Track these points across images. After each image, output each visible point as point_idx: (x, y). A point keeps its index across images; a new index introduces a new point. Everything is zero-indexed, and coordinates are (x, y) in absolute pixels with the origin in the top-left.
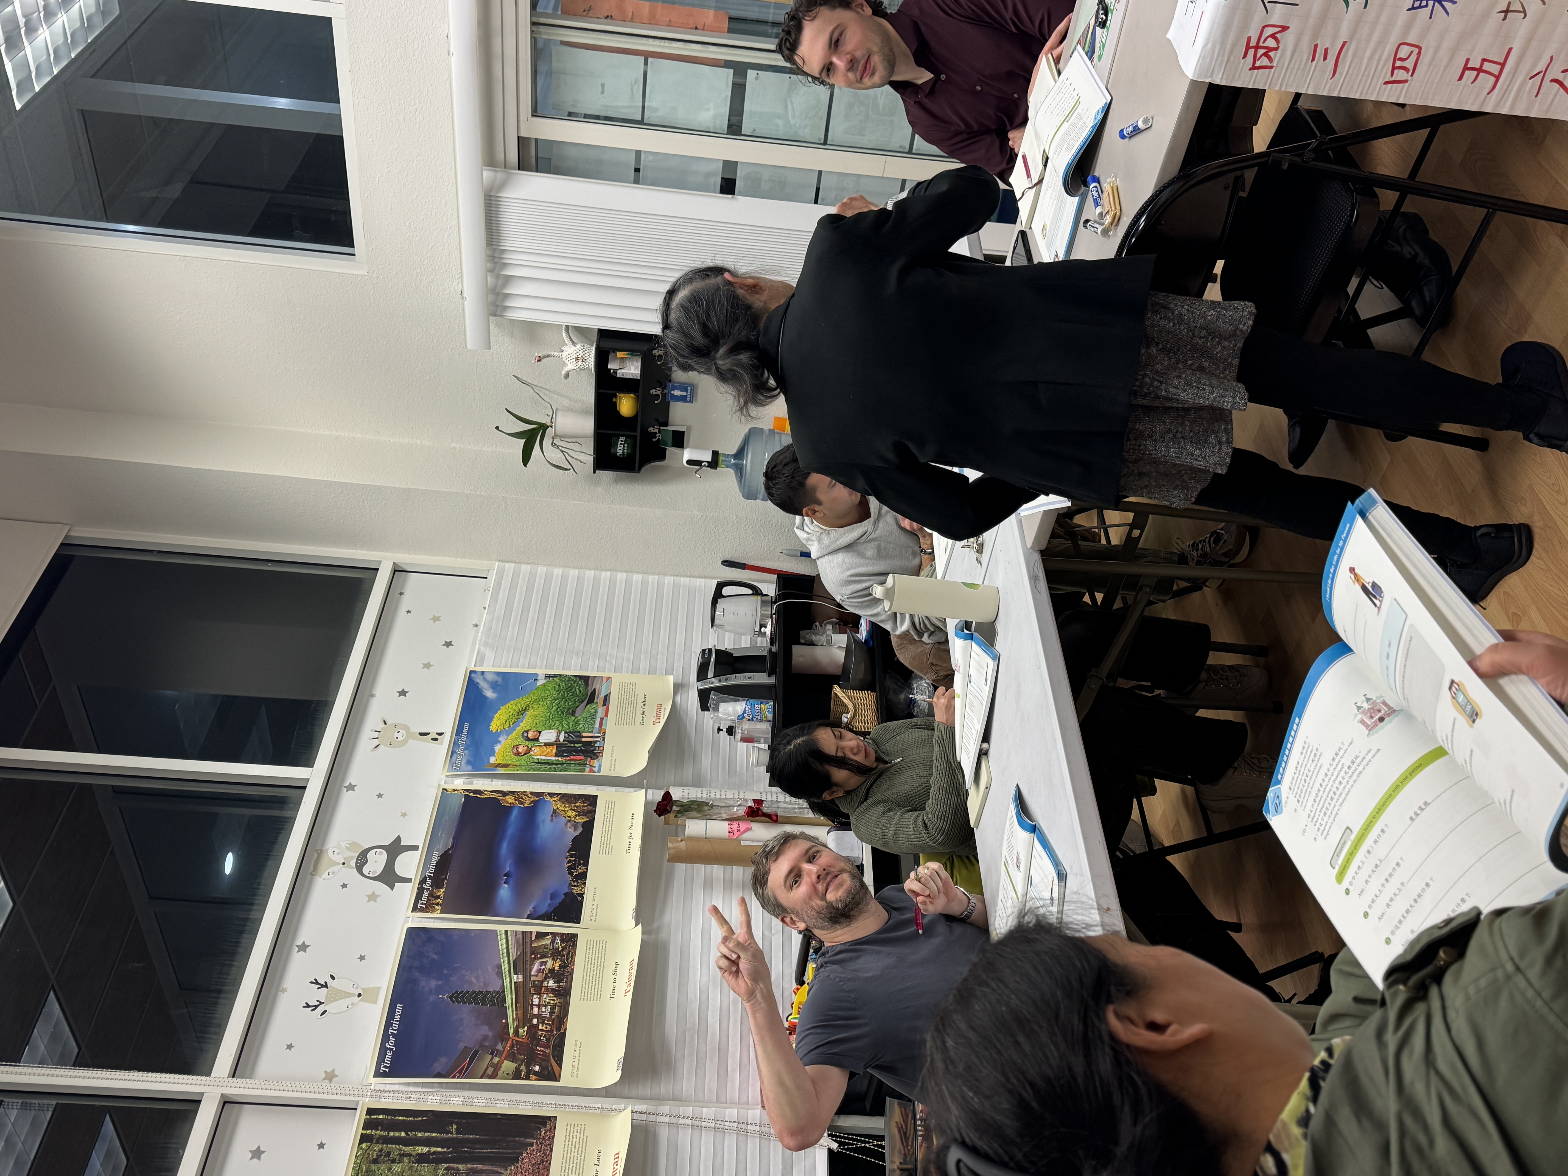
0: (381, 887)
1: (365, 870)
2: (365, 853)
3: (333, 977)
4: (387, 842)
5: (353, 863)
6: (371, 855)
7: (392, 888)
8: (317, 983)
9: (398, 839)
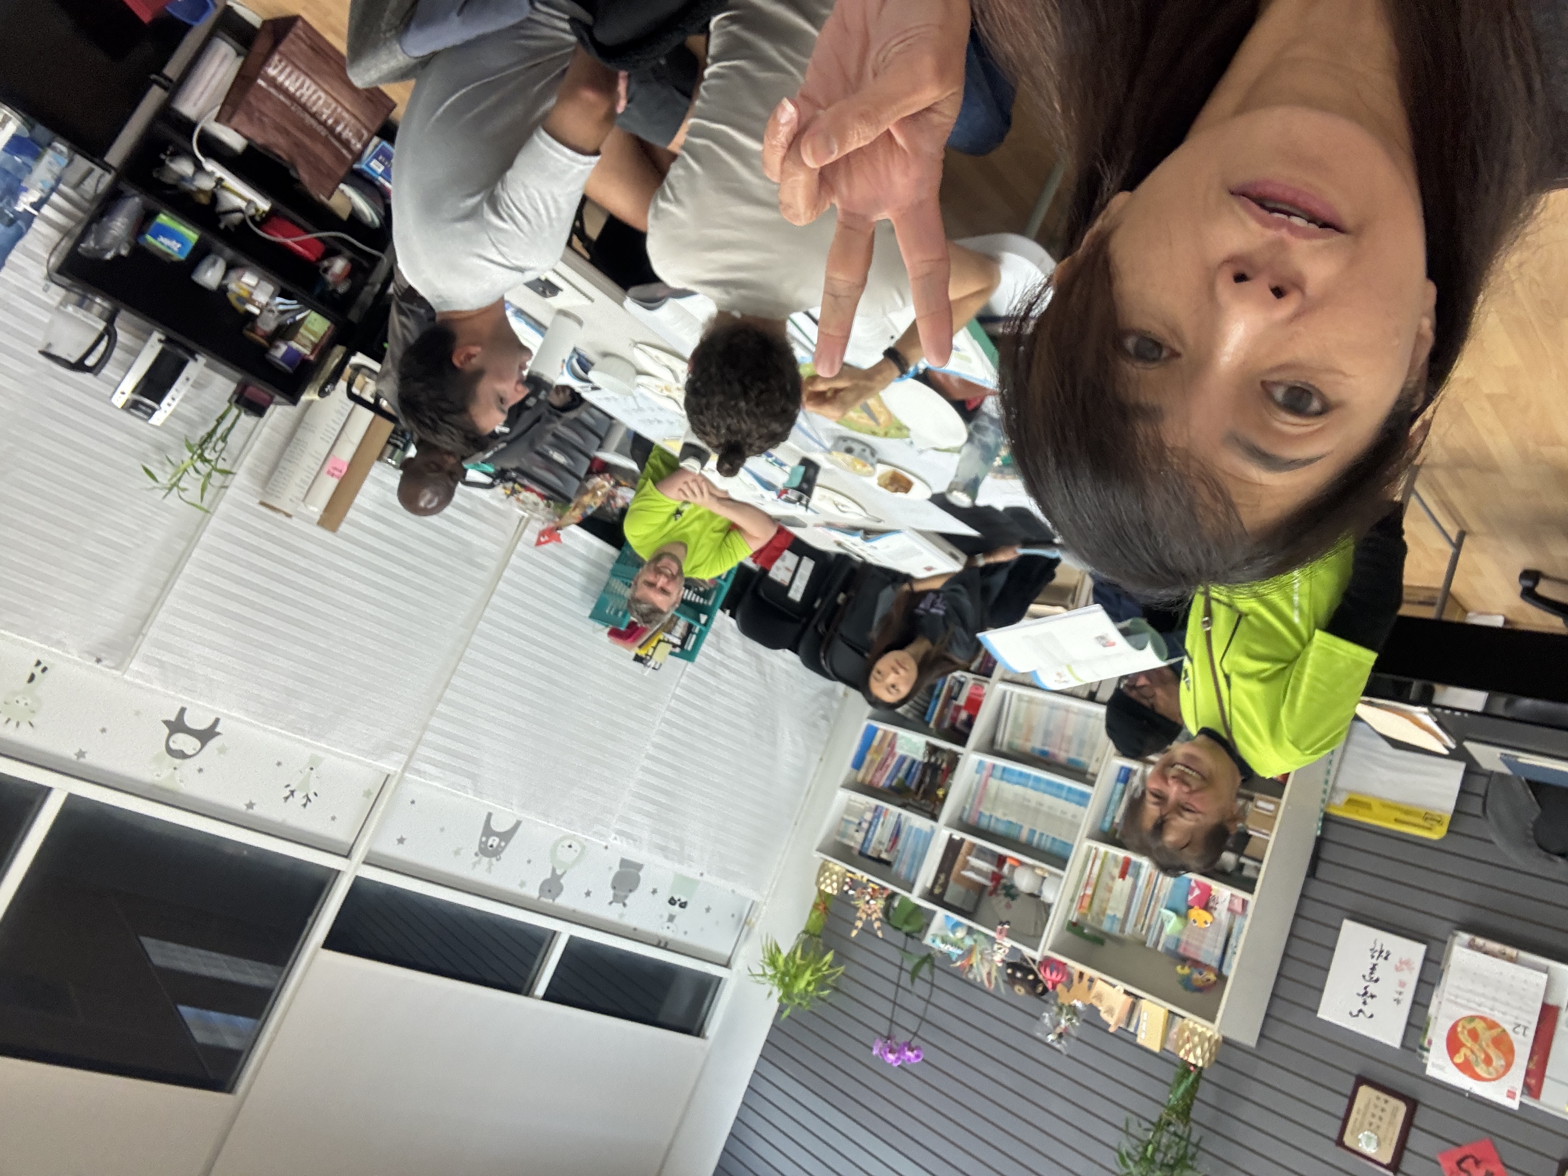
0: (213, 744)
1: (189, 752)
2: (170, 751)
3: (288, 786)
4: (167, 731)
5: (177, 762)
6: (173, 746)
7: (218, 734)
8: (286, 798)
9: (167, 723)
